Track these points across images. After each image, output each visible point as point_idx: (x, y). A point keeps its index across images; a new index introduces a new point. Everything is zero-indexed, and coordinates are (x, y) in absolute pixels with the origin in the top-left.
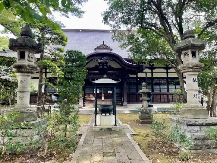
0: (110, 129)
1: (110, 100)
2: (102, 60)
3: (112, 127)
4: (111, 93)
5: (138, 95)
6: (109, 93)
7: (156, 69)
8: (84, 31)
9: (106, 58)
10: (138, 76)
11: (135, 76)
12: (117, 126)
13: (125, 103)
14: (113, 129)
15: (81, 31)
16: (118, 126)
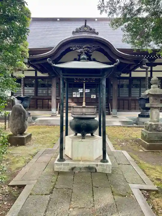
0: (91, 169)
1: (93, 107)
2: (83, 49)
3: (97, 165)
4: (95, 97)
5: (130, 101)
6: (92, 97)
7: (158, 66)
8: (63, 20)
9: (89, 46)
10: (132, 76)
11: (128, 75)
12: (107, 161)
13: (114, 111)
14: (99, 169)
15: (58, 20)
16: (110, 163)
